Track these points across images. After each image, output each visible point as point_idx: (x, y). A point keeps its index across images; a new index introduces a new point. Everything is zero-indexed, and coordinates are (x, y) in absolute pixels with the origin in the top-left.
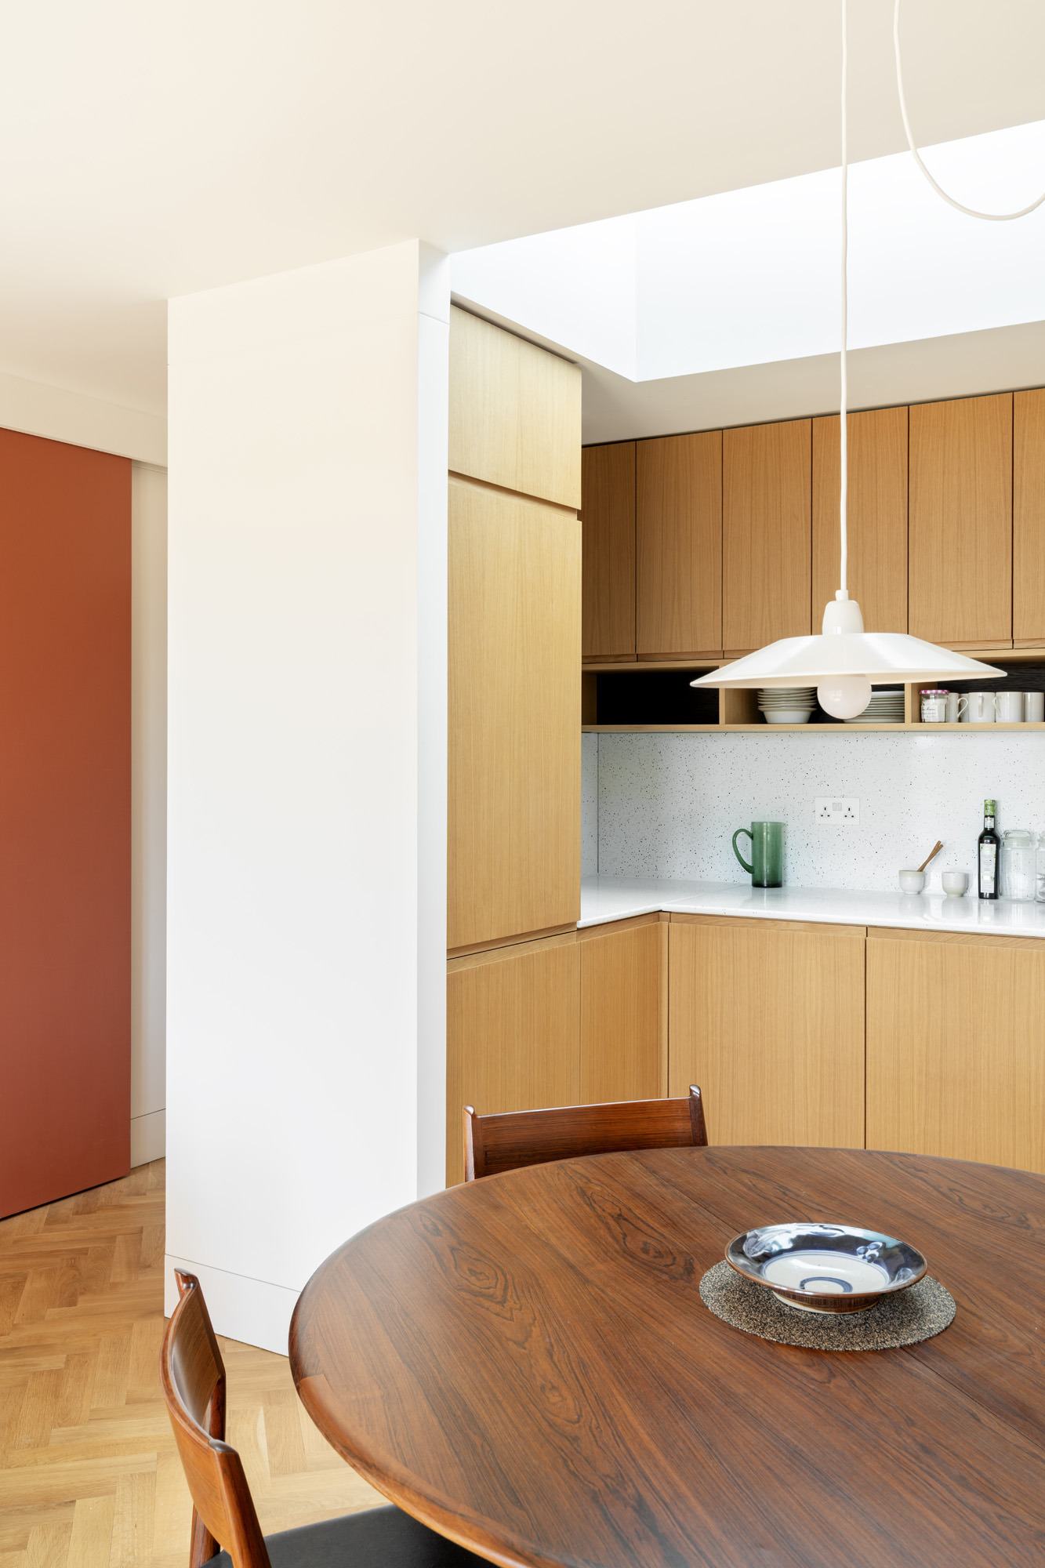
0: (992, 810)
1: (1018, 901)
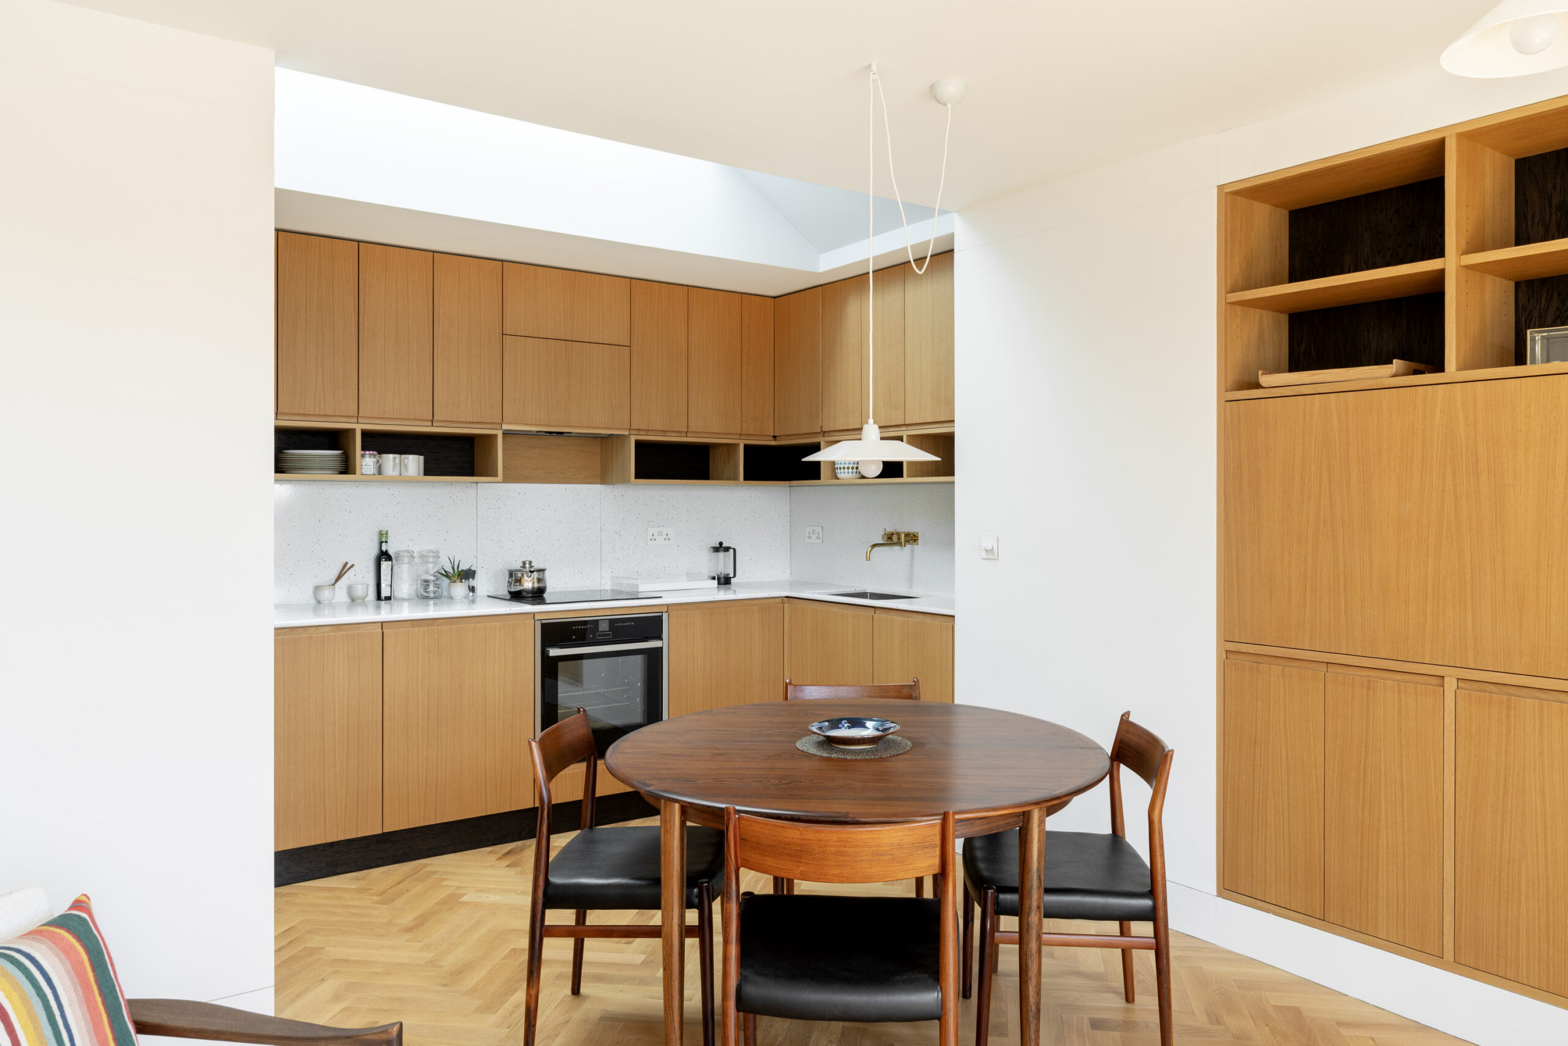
0: (383, 538)
1: (404, 599)
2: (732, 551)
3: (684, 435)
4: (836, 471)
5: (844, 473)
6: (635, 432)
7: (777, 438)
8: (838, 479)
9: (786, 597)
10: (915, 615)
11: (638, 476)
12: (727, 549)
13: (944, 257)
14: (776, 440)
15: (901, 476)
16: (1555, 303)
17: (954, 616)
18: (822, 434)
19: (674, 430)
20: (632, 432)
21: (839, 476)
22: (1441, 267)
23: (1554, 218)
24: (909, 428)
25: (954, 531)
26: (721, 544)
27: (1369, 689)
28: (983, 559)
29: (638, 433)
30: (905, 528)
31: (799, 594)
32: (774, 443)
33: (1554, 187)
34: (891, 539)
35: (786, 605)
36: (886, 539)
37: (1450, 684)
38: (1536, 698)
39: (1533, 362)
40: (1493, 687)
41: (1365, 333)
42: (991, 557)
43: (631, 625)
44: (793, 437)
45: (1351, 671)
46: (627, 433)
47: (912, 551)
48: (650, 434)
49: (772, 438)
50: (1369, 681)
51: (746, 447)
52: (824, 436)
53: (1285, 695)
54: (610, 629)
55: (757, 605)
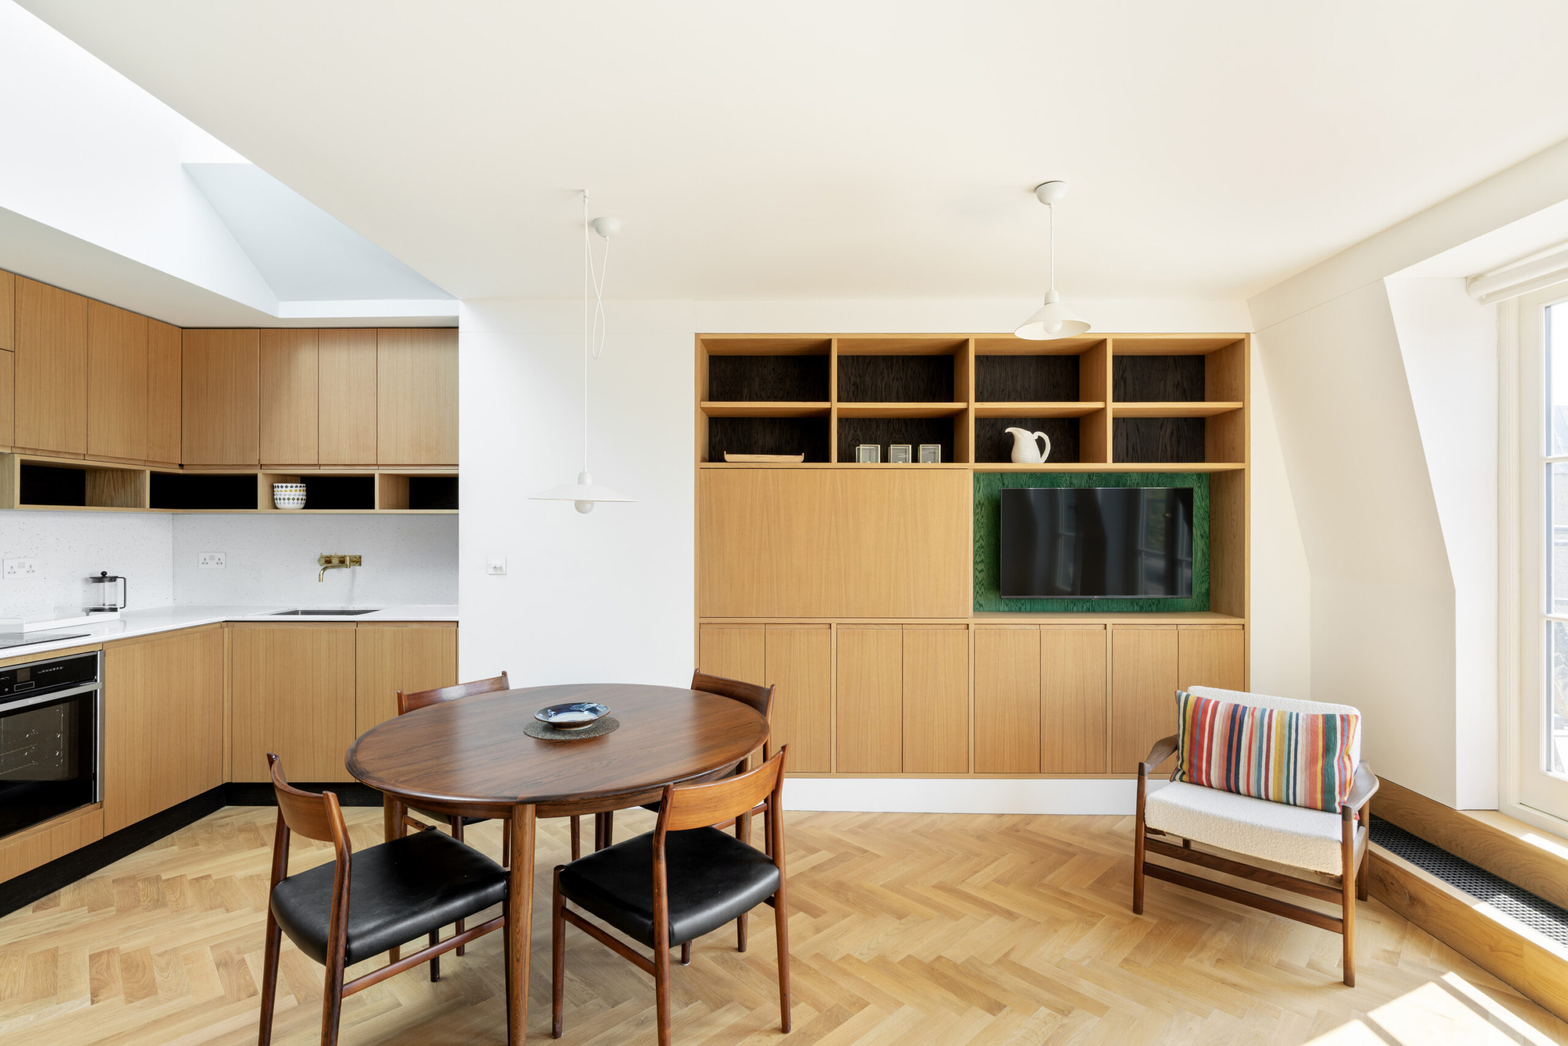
2: (120, 582)
3: (82, 457)
4: (276, 501)
5: (289, 503)
6: (19, 451)
7: (184, 467)
8: (277, 508)
9: (223, 622)
10: (409, 624)
11: (25, 500)
12: (113, 579)
13: (447, 332)
14: (182, 469)
15: (373, 507)
16: (852, 432)
17: (457, 622)
18: (259, 466)
19: (71, 451)
20: (14, 451)
21: (278, 506)
22: (829, 407)
23: (851, 389)
24: (380, 468)
25: (458, 553)
26: (104, 574)
27: (791, 635)
28: (490, 574)
29: (23, 453)
30: (348, 551)
31: (235, 617)
32: (181, 471)
33: (852, 374)
34: (328, 562)
35: (226, 630)
36: (324, 562)
37: (834, 627)
38: (873, 629)
39: (859, 462)
40: (854, 626)
41: (756, 435)
42: (499, 573)
43: (59, 670)
44: (211, 467)
45: (779, 627)
46: (8, 451)
47: (354, 574)
48: (38, 454)
49: (178, 467)
50: (791, 631)
51: (154, 475)
52: (261, 469)
53: (740, 646)
54: (31, 676)
55: (197, 632)
